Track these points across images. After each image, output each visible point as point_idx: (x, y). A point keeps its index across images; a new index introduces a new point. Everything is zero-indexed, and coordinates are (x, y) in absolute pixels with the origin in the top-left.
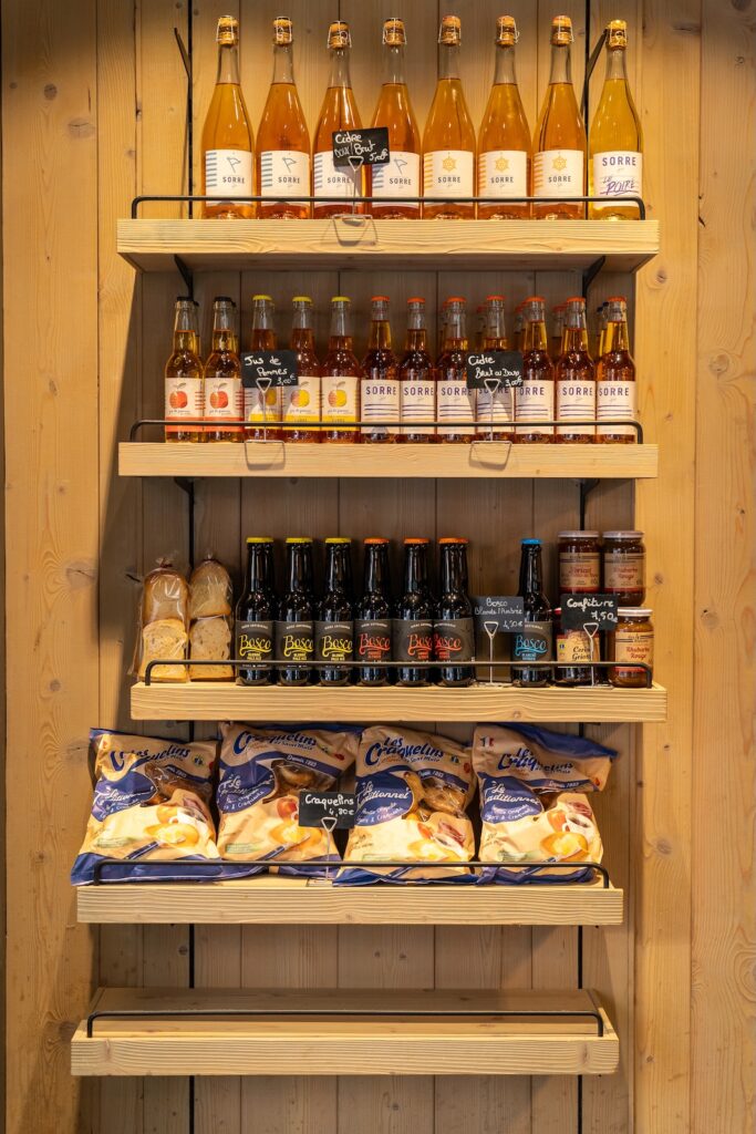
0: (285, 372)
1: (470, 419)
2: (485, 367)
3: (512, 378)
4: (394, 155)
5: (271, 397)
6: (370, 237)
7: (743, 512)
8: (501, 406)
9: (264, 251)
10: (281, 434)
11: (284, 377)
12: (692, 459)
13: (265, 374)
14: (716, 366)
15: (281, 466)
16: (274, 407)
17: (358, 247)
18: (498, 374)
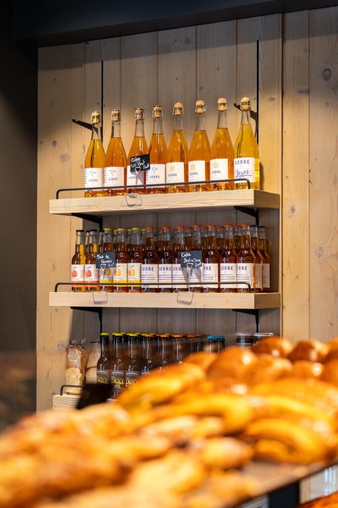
0: (111, 262)
1: (184, 281)
2: (187, 258)
3: (198, 263)
4: (152, 166)
5: (107, 272)
6: (139, 202)
7: (331, 324)
8: (195, 275)
9: (100, 211)
10: (112, 288)
11: (111, 264)
12: (308, 298)
13: (104, 262)
14: (319, 252)
15: (106, 302)
16: (109, 276)
17: (135, 207)
18: (192, 261)
